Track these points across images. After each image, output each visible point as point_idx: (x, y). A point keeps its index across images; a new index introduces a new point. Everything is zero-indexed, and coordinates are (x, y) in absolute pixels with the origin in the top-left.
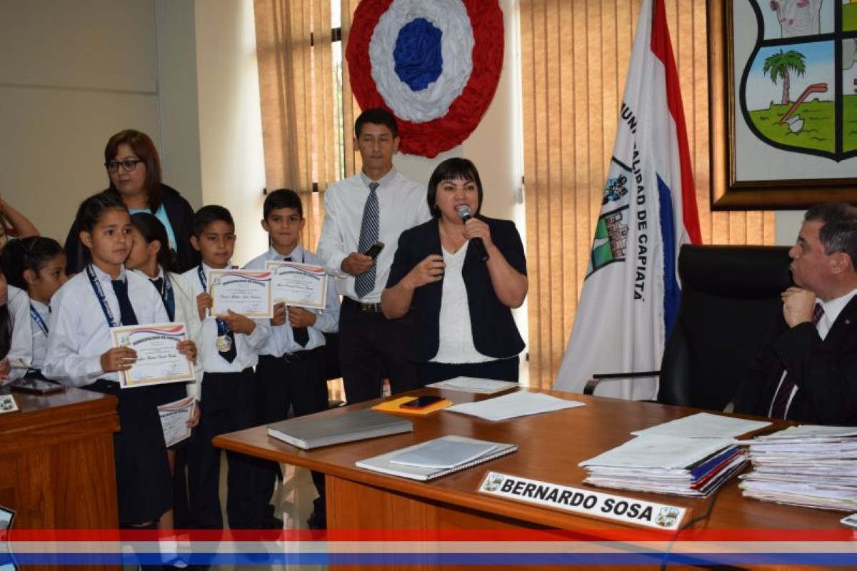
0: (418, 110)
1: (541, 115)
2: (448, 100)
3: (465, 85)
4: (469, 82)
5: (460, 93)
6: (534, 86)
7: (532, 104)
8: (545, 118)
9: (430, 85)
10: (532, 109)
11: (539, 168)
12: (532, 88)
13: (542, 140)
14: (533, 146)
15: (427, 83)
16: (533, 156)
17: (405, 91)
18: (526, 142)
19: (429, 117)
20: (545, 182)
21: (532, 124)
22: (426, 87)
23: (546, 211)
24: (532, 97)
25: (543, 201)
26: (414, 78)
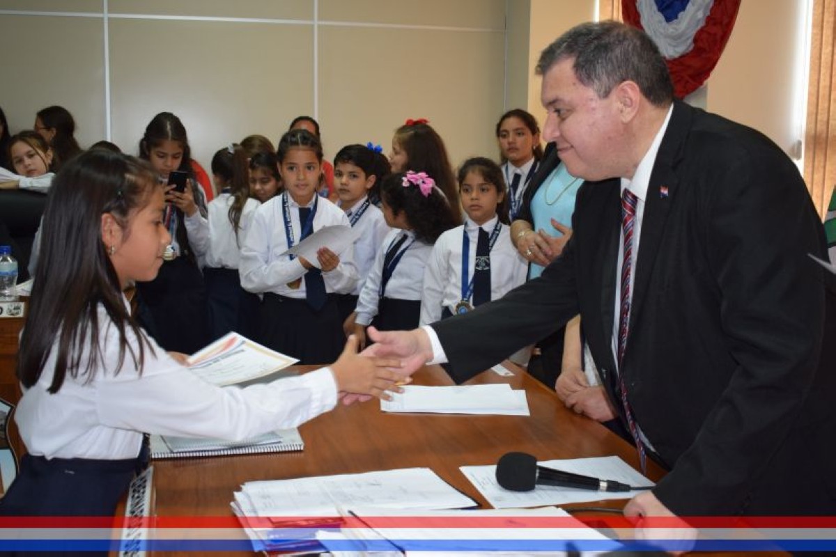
0: (670, 44)
1: (827, 50)
2: (692, 33)
3: (708, 13)
4: (712, 10)
5: (702, 24)
6: (823, 13)
7: (819, 37)
8: (831, 54)
9: (681, 15)
10: (818, 43)
11: (819, 117)
12: (821, 15)
13: (824, 82)
14: (816, 89)
15: (678, 12)
16: (815, 101)
17: (660, 22)
18: (811, 84)
19: (678, 53)
20: (824, 135)
21: (817, 61)
22: (676, 17)
23: (822, 170)
24: (820, 28)
25: (820, 158)
26: (668, 7)
